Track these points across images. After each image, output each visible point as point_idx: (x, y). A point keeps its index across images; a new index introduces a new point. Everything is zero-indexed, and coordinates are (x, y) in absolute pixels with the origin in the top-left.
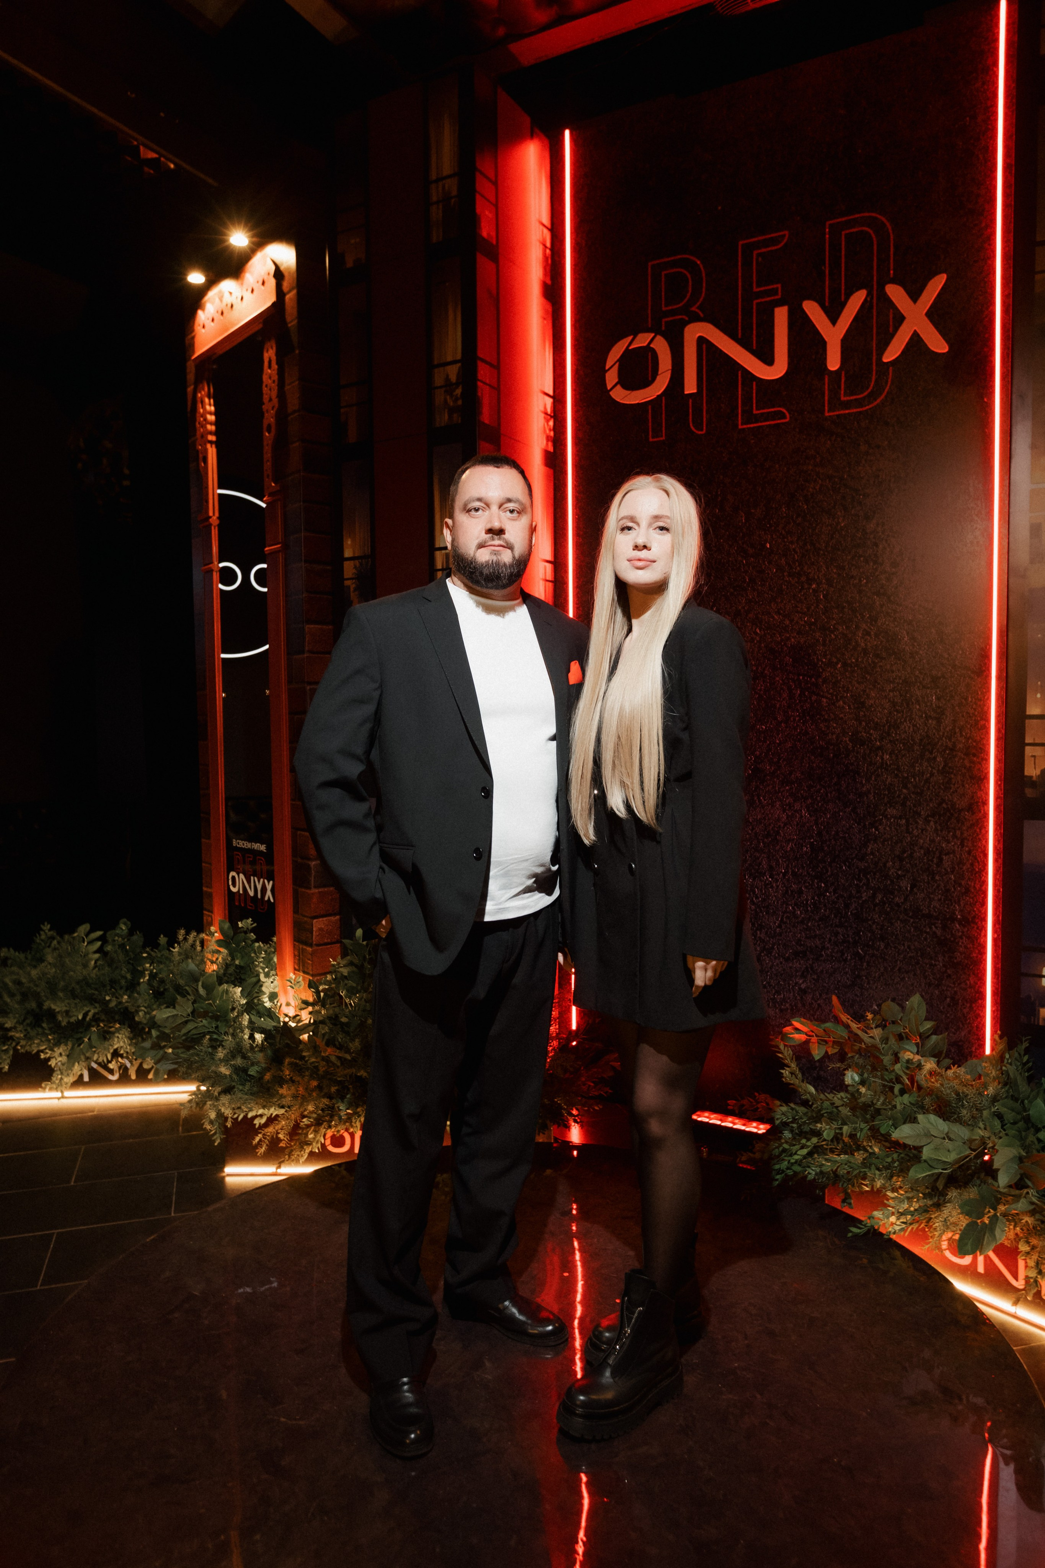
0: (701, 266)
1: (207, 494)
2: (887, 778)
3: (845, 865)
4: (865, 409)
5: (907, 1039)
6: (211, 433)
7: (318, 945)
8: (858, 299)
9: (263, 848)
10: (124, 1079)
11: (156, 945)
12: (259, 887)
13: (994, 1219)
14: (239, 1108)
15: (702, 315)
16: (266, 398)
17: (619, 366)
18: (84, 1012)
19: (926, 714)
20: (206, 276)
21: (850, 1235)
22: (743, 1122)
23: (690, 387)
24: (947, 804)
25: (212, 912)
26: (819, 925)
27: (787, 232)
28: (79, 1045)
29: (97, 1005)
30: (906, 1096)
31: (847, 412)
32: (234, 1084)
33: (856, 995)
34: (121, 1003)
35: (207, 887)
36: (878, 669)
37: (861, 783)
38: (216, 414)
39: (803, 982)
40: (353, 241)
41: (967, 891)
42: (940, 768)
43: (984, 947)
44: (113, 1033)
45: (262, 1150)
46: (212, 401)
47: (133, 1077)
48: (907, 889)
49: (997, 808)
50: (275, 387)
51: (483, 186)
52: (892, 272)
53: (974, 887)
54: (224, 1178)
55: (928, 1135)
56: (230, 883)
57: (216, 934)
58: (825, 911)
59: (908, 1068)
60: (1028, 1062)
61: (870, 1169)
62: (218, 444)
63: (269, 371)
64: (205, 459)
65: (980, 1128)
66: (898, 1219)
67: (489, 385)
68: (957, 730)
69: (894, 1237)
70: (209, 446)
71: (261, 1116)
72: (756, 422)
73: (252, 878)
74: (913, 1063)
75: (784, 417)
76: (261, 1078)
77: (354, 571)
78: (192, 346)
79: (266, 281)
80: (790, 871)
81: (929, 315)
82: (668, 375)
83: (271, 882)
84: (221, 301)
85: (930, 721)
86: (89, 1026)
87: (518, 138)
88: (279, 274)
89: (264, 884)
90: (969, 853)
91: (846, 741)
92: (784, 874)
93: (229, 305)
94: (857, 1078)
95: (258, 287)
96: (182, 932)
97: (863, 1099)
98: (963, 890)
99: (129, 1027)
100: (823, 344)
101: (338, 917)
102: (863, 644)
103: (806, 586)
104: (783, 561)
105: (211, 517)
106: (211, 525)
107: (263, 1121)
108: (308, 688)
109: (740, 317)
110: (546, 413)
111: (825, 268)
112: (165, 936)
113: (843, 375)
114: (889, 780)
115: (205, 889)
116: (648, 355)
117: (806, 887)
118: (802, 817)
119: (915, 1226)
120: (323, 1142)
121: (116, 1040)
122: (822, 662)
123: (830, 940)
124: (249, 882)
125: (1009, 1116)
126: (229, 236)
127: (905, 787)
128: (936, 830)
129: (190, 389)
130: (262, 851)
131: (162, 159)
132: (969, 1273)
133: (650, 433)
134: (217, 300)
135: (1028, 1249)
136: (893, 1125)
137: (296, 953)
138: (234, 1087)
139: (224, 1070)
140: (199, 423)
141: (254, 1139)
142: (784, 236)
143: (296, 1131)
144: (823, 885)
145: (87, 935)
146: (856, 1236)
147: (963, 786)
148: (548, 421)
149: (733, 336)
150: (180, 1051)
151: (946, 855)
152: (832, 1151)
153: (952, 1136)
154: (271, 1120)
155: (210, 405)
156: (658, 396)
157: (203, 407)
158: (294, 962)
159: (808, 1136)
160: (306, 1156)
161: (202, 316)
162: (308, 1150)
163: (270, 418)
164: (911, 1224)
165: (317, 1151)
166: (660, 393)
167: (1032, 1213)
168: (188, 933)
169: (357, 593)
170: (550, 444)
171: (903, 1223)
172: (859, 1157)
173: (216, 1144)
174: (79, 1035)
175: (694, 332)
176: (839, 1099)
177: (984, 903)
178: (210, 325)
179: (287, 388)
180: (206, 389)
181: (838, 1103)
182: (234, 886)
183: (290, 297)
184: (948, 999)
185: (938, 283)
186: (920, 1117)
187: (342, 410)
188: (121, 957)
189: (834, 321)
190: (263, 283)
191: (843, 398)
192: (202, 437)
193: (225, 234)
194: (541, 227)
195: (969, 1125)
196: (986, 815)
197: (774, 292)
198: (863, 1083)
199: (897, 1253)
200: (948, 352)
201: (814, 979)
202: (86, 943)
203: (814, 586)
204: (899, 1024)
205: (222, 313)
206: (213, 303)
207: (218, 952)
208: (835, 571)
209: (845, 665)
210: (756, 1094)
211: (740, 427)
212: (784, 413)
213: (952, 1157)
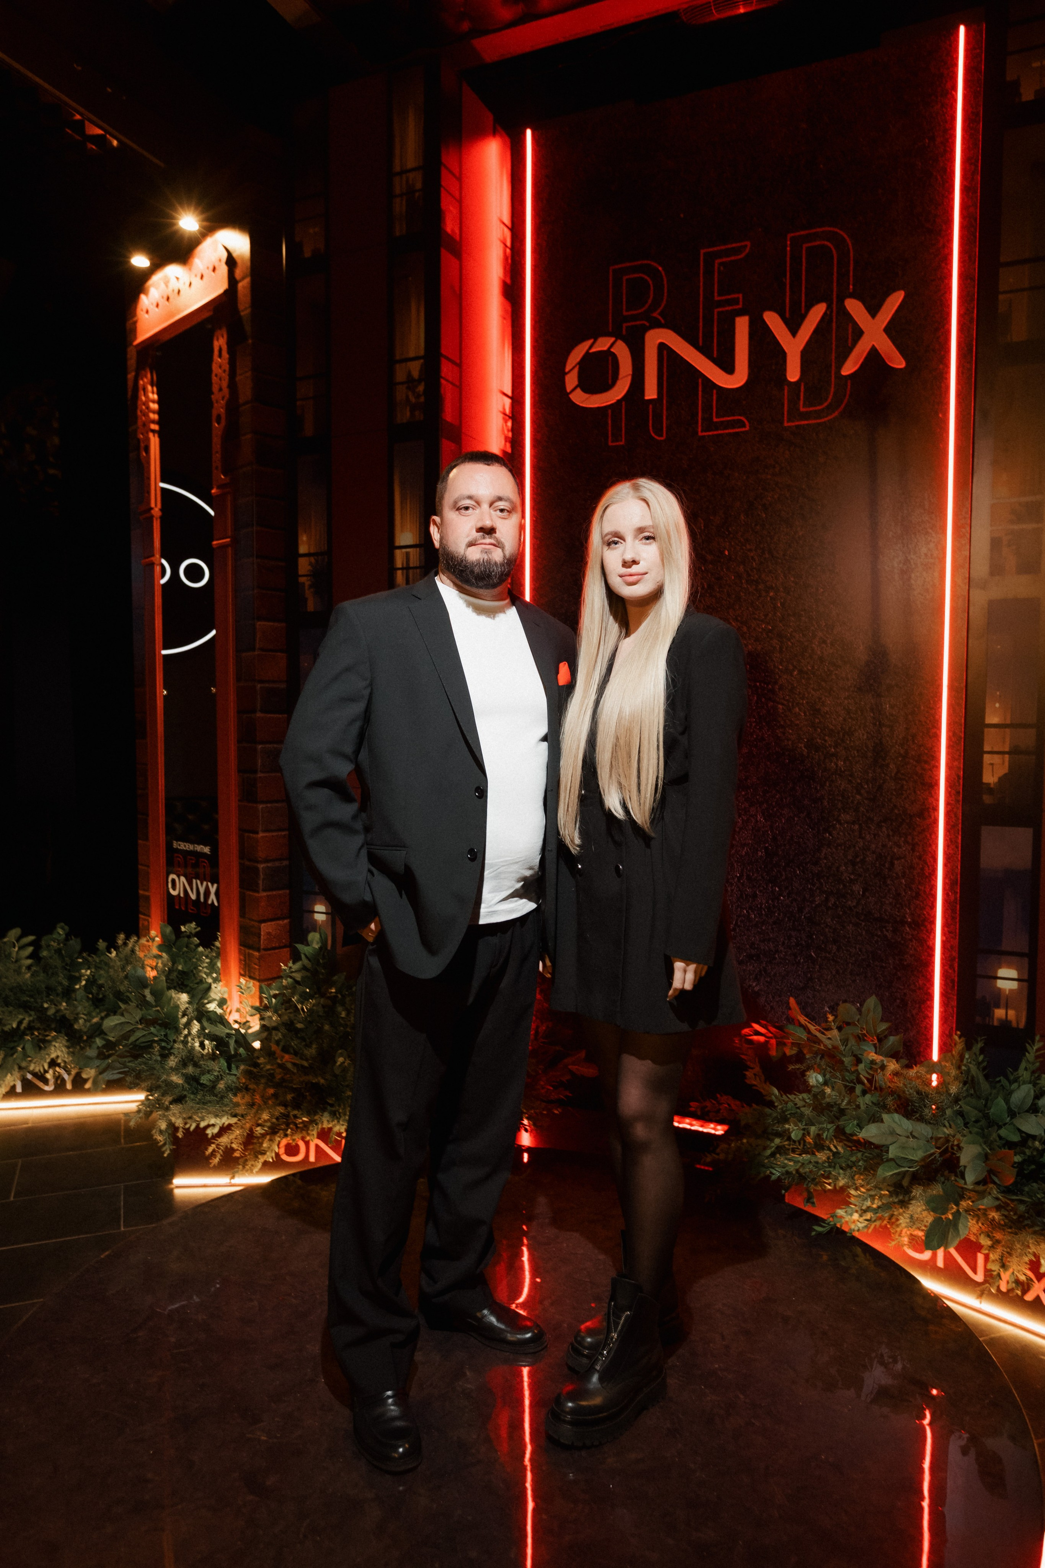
0: (663, 273)
1: (149, 485)
2: (841, 784)
3: (799, 869)
4: (823, 420)
5: (864, 1040)
6: (153, 422)
7: (266, 949)
8: (818, 312)
9: (207, 850)
10: (60, 1089)
11: (94, 951)
12: (202, 890)
13: (957, 1215)
14: (190, 1118)
15: (663, 321)
16: (215, 388)
17: (580, 368)
18: (18, 1020)
19: (880, 722)
20: (151, 260)
21: (813, 1233)
22: (700, 1123)
23: (651, 392)
24: (899, 810)
25: (149, 916)
26: (772, 929)
27: (748, 243)
28: (12, 1055)
29: (32, 1013)
30: (868, 1096)
31: (806, 422)
32: (185, 1093)
33: (808, 997)
34: (58, 1011)
35: (144, 890)
36: (834, 677)
37: (816, 789)
38: (159, 402)
39: (756, 985)
40: (311, 231)
41: (918, 895)
42: (893, 775)
43: (932, 949)
44: (50, 1042)
45: (216, 1161)
46: (155, 389)
47: (69, 1086)
48: (859, 893)
49: (947, 814)
50: (226, 376)
51: (447, 181)
52: (851, 287)
53: (925, 891)
54: (172, 1190)
55: (893, 1133)
56: (170, 885)
57: (157, 939)
58: (779, 914)
59: (871, 1068)
60: (983, 1061)
61: (834, 1167)
62: (160, 434)
63: (219, 360)
64: (147, 449)
65: (945, 1126)
66: (861, 1216)
67: (452, 383)
68: (910, 738)
69: (856, 1234)
70: (151, 435)
71: (213, 1125)
72: (717, 429)
73: (194, 881)
74: (876, 1064)
75: (744, 426)
76: (214, 1087)
77: (309, 568)
78: (134, 331)
79: (217, 267)
80: (745, 874)
81: (887, 330)
82: (629, 378)
83: (215, 886)
84: (167, 286)
85: (884, 729)
86: (24, 1034)
87: (480, 134)
88: (231, 261)
89: (207, 887)
90: (920, 858)
91: (801, 748)
92: (739, 878)
93: (176, 291)
94: (820, 1079)
95: (208, 273)
96: (122, 936)
97: (828, 1100)
98: (914, 894)
99: (67, 1035)
100: (783, 355)
101: (286, 921)
102: (819, 652)
103: (764, 594)
104: (741, 569)
105: (152, 509)
106: (152, 516)
107: (216, 1130)
108: (259, 686)
109: (701, 324)
110: (505, 414)
111: (786, 279)
112: (104, 941)
113: (802, 387)
114: (843, 787)
115: (141, 892)
116: (609, 357)
117: (760, 891)
118: (757, 821)
119: (878, 1223)
120: (277, 1151)
121: (53, 1048)
122: (779, 669)
123: (783, 943)
124: (191, 884)
125: (973, 1114)
126: (179, 219)
127: (859, 793)
128: (888, 836)
129: (131, 376)
130: (206, 854)
131: (108, 136)
132: (929, 1267)
133: (610, 438)
134: (163, 286)
135: (989, 1243)
136: (858, 1125)
137: (242, 957)
138: (185, 1096)
139: (176, 1079)
140: (141, 412)
141: (207, 1149)
142: (746, 246)
143: (250, 1140)
144: (777, 889)
145: (18, 940)
146: (819, 1234)
147: (915, 792)
148: (506, 422)
149: (694, 343)
150: (127, 1060)
151: (898, 859)
152: (793, 1151)
153: (914, 1134)
154: (224, 1130)
155: (153, 393)
156: (618, 401)
157: (145, 394)
158: (240, 967)
159: (771, 1137)
160: (259, 1165)
161: (146, 301)
162: (262, 1159)
163: (219, 407)
164: (875, 1221)
165: (271, 1160)
166: (619, 397)
167: (998, 1208)
168: (128, 938)
169: (312, 590)
170: (508, 445)
171: (866, 1220)
172: (821, 1156)
173: (165, 1155)
174: (12, 1045)
175: (655, 338)
176: (800, 1100)
177: (933, 906)
178: (153, 310)
179: (238, 378)
180: (149, 376)
181: (800, 1103)
182: (174, 889)
183: (244, 285)
184: (898, 1001)
185: (896, 300)
186: (885, 1117)
187: (298, 403)
188: (58, 963)
189: (794, 332)
190: (214, 269)
191: (802, 409)
192: (144, 425)
193: (173, 218)
194: (502, 226)
195: (930, 1123)
196: (936, 821)
197: (736, 301)
198: (826, 1083)
199: (859, 1250)
200: (905, 368)
201: (767, 982)
202: (16, 949)
203: (771, 594)
204: (856, 1025)
205: (168, 299)
206: (157, 288)
207: (160, 957)
208: (792, 579)
209: (801, 672)
210: (718, 1096)
211: (700, 434)
212: (744, 422)
213: (918, 1155)
